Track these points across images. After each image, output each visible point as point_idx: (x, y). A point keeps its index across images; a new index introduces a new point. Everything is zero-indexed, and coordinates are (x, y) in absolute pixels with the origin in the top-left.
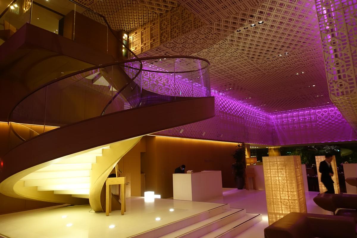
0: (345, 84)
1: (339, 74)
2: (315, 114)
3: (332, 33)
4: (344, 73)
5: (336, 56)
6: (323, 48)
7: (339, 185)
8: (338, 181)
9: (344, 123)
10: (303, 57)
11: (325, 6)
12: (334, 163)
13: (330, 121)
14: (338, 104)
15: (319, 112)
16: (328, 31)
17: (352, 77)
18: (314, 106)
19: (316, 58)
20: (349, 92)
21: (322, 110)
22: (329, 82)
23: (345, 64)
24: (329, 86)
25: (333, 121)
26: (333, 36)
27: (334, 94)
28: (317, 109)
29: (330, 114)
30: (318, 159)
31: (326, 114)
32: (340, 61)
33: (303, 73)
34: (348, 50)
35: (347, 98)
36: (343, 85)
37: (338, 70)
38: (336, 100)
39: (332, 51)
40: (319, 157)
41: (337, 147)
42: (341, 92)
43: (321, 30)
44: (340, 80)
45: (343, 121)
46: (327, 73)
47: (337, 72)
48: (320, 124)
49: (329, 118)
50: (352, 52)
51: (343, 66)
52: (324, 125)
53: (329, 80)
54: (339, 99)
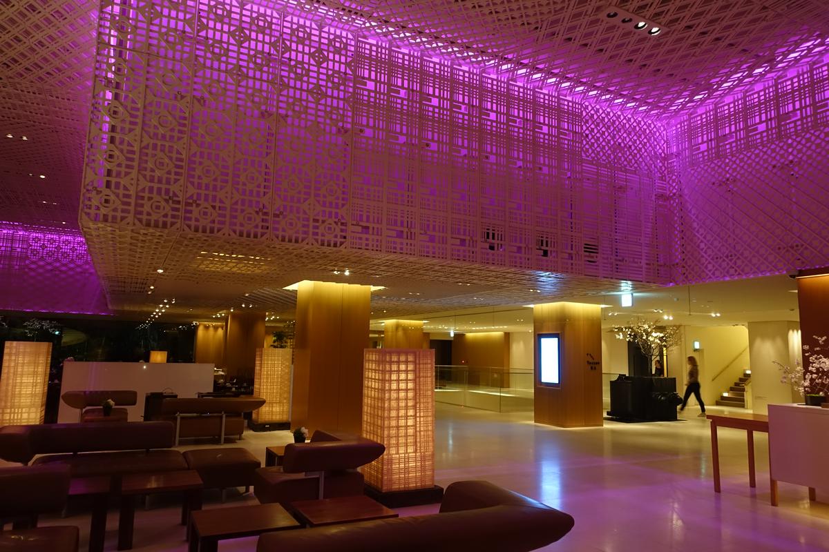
0: (114, 201)
1: (109, 179)
2: (25, 240)
3: (117, 91)
4: (118, 180)
5: (112, 140)
6: (92, 112)
7: (44, 407)
8: (45, 399)
9: (87, 275)
10: (35, 105)
11: (117, 30)
12: (47, 360)
13: (58, 264)
14: (92, 235)
15: (36, 239)
16: (109, 81)
17: (131, 192)
18: (29, 222)
19: (65, 120)
20: (119, 219)
21: (44, 237)
22: (84, 188)
23: (124, 163)
24: (84, 195)
25: (64, 265)
26: (116, 97)
27: (88, 214)
28: (35, 230)
29: (62, 248)
30: (10, 348)
31: (51, 247)
32: (117, 153)
33: (25, 138)
34: (136, 138)
35: (110, 229)
36: (112, 202)
37: (108, 170)
38: (90, 228)
39: (107, 127)
40: (15, 343)
41: (57, 324)
42: (104, 215)
43: (97, 73)
44: (108, 191)
45: (87, 270)
46: (86, 168)
47: (106, 174)
48: (33, 266)
49: (57, 258)
50: (143, 145)
51: (119, 165)
52: (41, 271)
53: (86, 183)
54: (96, 226)
